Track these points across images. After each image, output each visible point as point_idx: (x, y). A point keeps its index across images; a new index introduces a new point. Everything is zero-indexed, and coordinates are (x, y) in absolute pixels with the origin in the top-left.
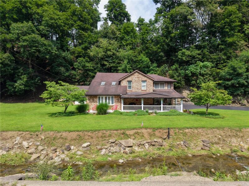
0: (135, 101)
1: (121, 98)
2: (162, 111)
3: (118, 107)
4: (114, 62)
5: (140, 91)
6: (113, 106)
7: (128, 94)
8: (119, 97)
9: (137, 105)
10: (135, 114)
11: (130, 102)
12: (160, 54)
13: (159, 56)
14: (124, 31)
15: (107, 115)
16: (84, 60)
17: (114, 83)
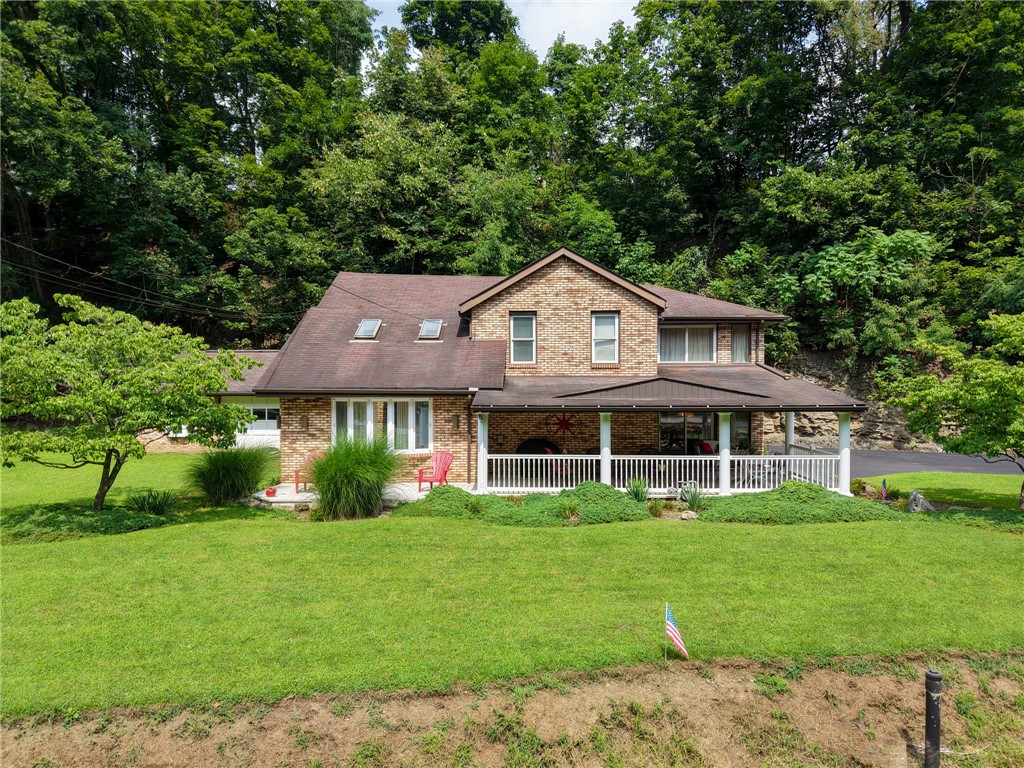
0: (555, 428)
1: (471, 411)
2: (725, 490)
3: (455, 463)
4: (434, 232)
5: (583, 370)
6: (423, 459)
7: (513, 385)
8: (462, 402)
9: (569, 453)
10: (563, 514)
11: (526, 437)
12: (667, 196)
13: (664, 203)
14: (487, 79)
15: (385, 517)
16: (281, 220)
17: (430, 327)
